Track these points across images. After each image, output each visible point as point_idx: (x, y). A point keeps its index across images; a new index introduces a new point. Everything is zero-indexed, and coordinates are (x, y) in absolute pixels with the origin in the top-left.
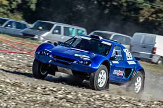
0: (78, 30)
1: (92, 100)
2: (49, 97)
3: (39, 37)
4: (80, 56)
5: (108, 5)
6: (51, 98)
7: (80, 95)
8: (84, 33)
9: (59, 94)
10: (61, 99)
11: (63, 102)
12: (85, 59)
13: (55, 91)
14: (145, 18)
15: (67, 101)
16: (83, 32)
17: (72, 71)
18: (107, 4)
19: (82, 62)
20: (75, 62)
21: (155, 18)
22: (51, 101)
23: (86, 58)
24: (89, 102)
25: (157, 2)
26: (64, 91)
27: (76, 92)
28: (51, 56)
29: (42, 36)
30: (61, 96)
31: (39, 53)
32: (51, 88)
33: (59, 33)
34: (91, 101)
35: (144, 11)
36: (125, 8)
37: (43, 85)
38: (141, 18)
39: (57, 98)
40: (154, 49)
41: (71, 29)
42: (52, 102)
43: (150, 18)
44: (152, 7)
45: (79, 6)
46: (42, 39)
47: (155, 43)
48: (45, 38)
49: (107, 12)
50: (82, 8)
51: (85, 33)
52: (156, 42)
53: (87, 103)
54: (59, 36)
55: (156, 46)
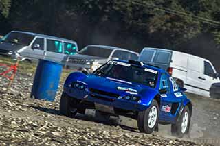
0: (66, 44)
1: (86, 139)
2: (27, 134)
3: (14, 54)
4: (124, 89)
5: (107, 11)
6: (30, 136)
7: (69, 131)
8: (74, 48)
9: (41, 130)
10: (44, 136)
11: (47, 142)
12: (131, 93)
13: (35, 126)
14: (156, 27)
15: (52, 140)
16: (74, 46)
17: (115, 108)
18: (106, 9)
19: (128, 98)
20: (120, 97)
21: (171, 27)
22: (30, 139)
23: (133, 92)
24: (82, 141)
25: (173, 7)
26: (48, 126)
27: (64, 128)
28: (87, 90)
29: (19, 51)
30: (44, 133)
31: (70, 86)
32: (30, 123)
33: (42, 48)
34: (84, 140)
35: (155, 18)
36: (130, 14)
37: (20, 118)
38: (151, 27)
39: (38, 136)
40: (170, 69)
41: (57, 43)
42: (32, 141)
43: (164, 28)
44: (166, 13)
45: (68, 12)
46: (18, 55)
47: (171, 61)
48: (22, 55)
49: (106, 19)
50: (72, 14)
51: (76, 48)
52: (172, 59)
53: (80, 142)
54: (42, 51)
55: (172, 65)
